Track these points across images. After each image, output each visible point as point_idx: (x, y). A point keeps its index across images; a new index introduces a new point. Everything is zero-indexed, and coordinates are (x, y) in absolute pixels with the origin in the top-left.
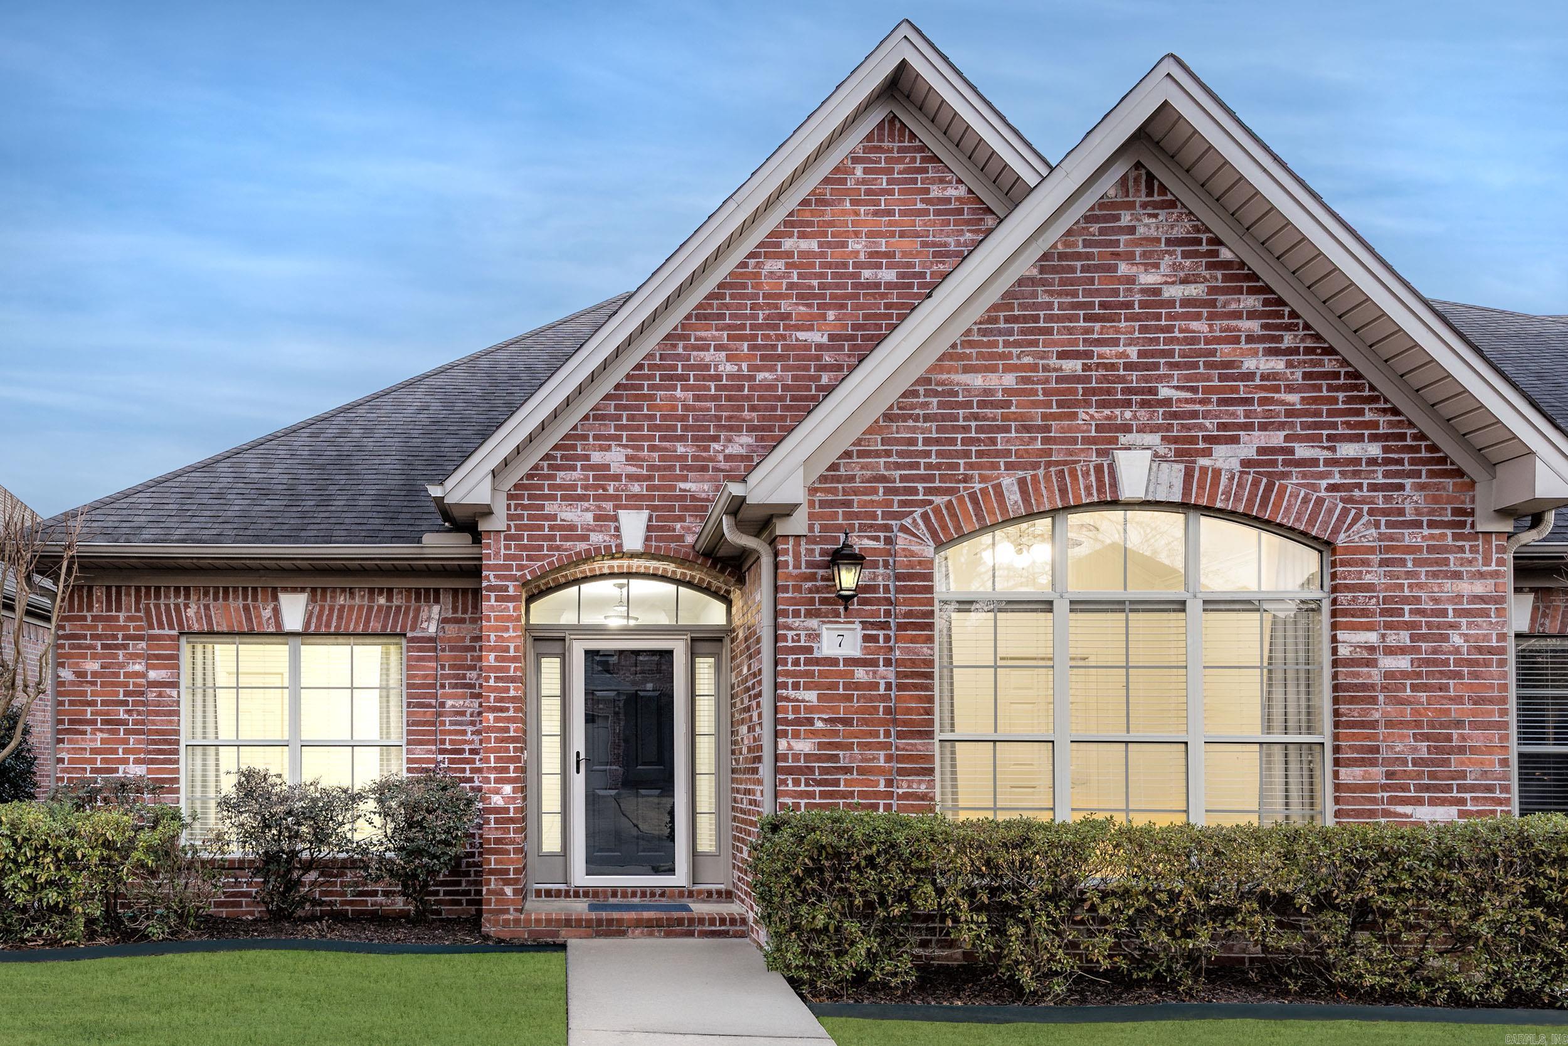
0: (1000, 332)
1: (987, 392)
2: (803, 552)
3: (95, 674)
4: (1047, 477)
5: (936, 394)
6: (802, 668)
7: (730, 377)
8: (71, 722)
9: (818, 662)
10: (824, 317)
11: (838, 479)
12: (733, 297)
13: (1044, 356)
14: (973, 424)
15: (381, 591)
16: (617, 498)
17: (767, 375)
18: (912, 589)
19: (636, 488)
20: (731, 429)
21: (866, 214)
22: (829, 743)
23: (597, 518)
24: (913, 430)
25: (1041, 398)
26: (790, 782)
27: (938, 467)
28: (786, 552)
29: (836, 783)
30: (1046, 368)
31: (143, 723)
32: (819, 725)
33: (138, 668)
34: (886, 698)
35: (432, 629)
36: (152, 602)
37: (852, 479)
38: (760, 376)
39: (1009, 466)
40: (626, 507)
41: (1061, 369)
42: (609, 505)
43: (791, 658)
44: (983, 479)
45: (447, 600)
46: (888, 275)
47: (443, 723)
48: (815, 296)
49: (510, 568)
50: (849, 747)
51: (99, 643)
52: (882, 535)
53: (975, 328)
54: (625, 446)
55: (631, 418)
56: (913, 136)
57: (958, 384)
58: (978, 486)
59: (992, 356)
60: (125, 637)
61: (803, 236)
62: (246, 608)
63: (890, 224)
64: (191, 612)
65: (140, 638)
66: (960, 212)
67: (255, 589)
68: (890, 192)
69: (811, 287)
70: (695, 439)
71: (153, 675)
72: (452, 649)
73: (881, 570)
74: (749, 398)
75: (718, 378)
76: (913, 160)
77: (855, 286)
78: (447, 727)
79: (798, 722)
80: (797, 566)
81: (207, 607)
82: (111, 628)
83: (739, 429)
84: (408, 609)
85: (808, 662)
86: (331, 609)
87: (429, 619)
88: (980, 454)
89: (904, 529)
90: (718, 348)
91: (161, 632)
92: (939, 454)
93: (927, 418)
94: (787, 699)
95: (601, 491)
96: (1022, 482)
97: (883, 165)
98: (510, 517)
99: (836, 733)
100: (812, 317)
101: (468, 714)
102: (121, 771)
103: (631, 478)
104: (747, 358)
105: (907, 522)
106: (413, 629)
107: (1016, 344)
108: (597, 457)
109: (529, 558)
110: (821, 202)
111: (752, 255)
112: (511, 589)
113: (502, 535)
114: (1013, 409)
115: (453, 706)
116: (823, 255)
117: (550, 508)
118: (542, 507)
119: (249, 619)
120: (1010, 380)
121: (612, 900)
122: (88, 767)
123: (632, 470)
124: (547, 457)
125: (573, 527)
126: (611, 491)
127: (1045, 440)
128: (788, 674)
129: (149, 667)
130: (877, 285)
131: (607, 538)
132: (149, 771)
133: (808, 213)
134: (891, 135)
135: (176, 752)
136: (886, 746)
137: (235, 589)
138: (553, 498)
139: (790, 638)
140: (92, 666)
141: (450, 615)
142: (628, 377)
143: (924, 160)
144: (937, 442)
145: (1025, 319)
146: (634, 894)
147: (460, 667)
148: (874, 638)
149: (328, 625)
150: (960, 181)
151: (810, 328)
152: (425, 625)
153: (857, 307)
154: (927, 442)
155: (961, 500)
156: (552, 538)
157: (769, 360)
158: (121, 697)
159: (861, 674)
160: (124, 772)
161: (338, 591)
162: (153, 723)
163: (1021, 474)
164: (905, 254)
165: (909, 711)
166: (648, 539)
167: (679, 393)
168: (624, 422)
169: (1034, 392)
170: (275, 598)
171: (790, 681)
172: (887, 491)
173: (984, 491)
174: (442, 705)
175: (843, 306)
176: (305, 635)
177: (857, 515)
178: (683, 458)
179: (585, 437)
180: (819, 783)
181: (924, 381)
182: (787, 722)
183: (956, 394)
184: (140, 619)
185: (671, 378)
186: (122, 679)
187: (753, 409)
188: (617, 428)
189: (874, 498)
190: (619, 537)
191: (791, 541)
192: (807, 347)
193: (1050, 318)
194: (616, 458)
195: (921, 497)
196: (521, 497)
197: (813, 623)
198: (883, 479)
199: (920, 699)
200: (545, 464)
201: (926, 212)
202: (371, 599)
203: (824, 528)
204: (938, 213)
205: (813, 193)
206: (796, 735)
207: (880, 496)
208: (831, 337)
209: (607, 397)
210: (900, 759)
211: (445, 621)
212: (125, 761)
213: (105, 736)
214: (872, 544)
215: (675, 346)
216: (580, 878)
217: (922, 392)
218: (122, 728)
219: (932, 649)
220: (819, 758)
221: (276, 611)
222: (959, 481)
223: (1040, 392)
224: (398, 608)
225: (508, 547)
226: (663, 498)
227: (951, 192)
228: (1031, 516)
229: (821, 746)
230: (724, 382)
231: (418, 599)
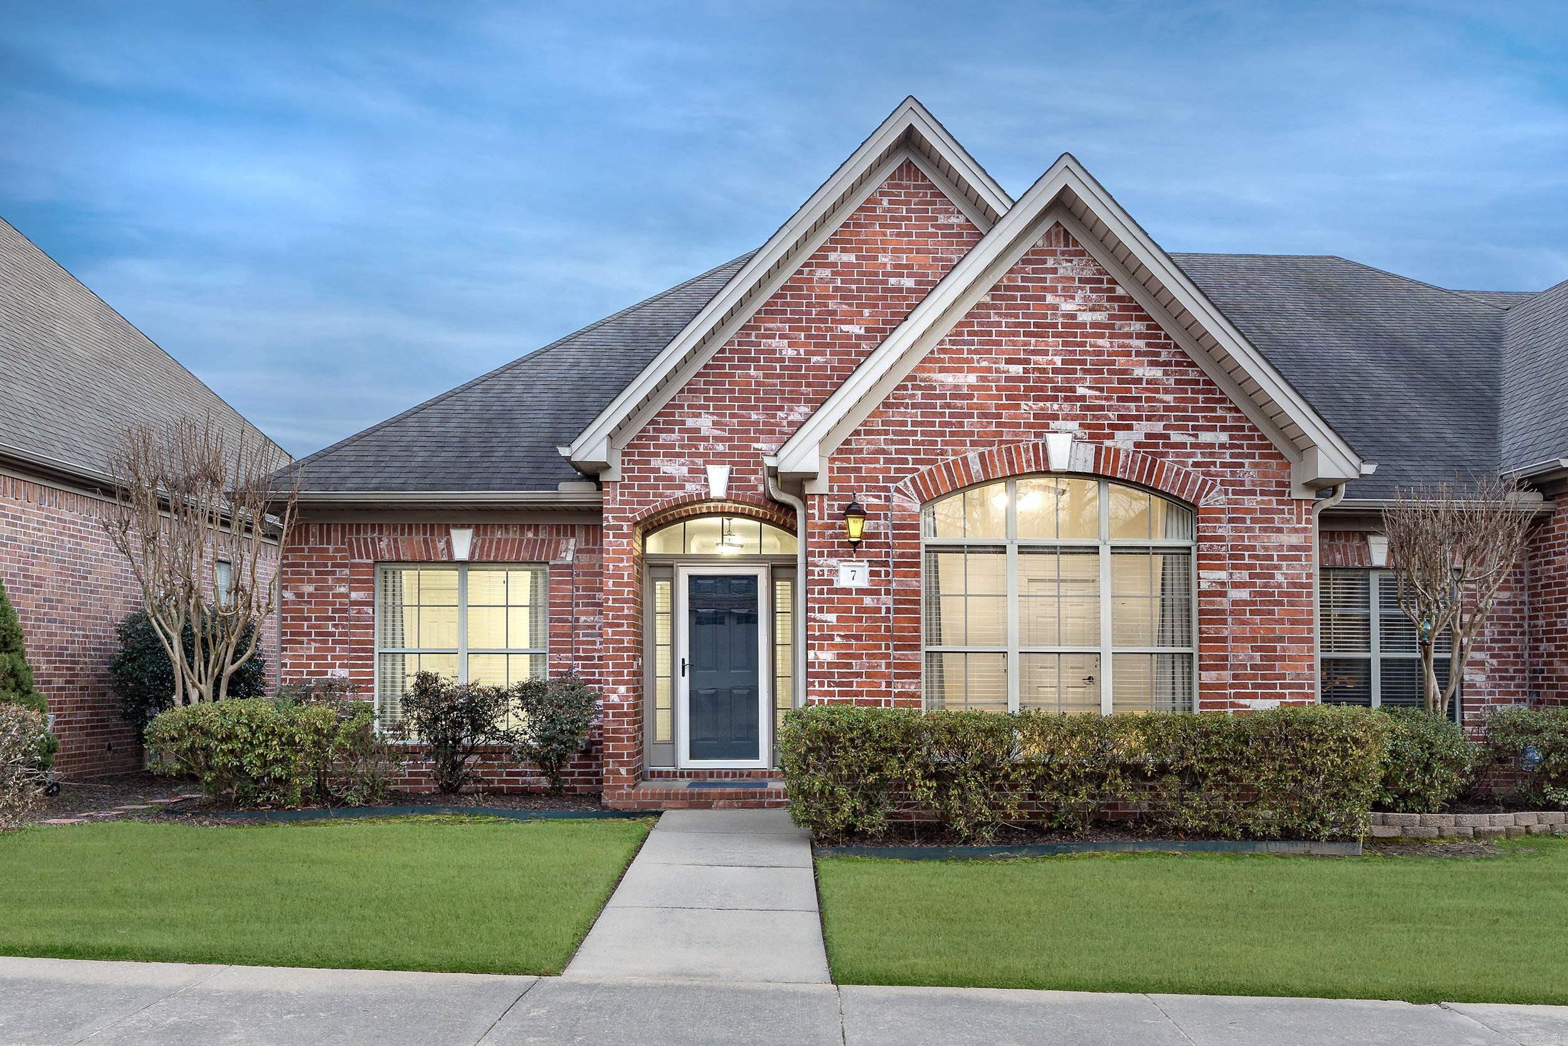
0: (965, 343)
1: (957, 387)
2: (826, 507)
4: (999, 452)
5: (920, 388)
6: (825, 596)
7: (791, 359)
8: (292, 634)
9: (837, 591)
10: (861, 314)
11: (851, 451)
12: (792, 296)
13: (996, 361)
14: (947, 411)
15: (529, 527)
16: (705, 455)
17: (819, 358)
18: (905, 537)
19: (720, 447)
20: (792, 400)
21: (891, 235)
22: (845, 654)
23: (690, 471)
24: (904, 414)
25: (995, 392)
26: (816, 684)
27: (922, 443)
28: (813, 506)
29: (850, 684)
30: (998, 371)
32: (838, 640)
33: (343, 590)
34: (887, 619)
35: (569, 558)
37: (860, 451)
38: (814, 359)
39: (974, 444)
40: (713, 463)
41: (1008, 372)
42: (700, 461)
43: (817, 588)
44: (955, 453)
45: (581, 534)
46: (907, 282)
47: (578, 635)
48: (854, 298)
49: (624, 511)
50: (860, 657)
52: (883, 494)
53: (947, 339)
54: (712, 414)
55: (715, 391)
56: (924, 177)
57: (935, 381)
58: (951, 458)
59: (959, 360)
60: (334, 565)
61: (844, 250)
62: (426, 541)
63: (909, 243)
64: (384, 544)
65: (345, 566)
66: (958, 235)
67: (432, 526)
68: (909, 219)
69: (852, 291)
70: (765, 408)
71: (355, 595)
72: (585, 574)
73: (882, 522)
74: (805, 376)
75: (782, 360)
76: (925, 195)
77: (884, 290)
78: (581, 638)
79: (823, 637)
80: (821, 518)
81: (396, 540)
83: (798, 401)
84: (550, 541)
85: (830, 591)
86: (491, 542)
87: (566, 550)
88: (952, 434)
89: (898, 490)
90: (782, 337)
91: (360, 560)
92: (923, 433)
93: (914, 406)
94: (815, 620)
95: (693, 450)
96: (982, 456)
97: (903, 198)
98: (624, 470)
99: (850, 646)
100: (853, 314)
101: (597, 628)
102: (329, 674)
103: (717, 439)
104: (803, 345)
105: (900, 484)
106: (554, 558)
107: (976, 352)
108: (690, 423)
109: (639, 503)
110: (857, 225)
111: (806, 265)
112: (625, 528)
113: (618, 484)
114: (975, 401)
115: (585, 621)
116: (859, 266)
117: (655, 462)
118: (649, 462)
119: (428, 550)
120: (972, 379)
121: (709, 780)
122: (305, 670)
123: (718, 433)
124: (652, 422)
125: (672, 478)
126: (702, 450)
127: (998, 425)
128: (815, 600)
129: (351, 589)
130: (900, 290)
131: (698, 487)
132: (351, 674)
133: (847, 234)
134: (908, 176)
135: (371, 657)
136: (887, 656)
137: (417, 526)
138: (657, 455)
139: (816, 573)
140: (308, 588)
141: (583, 546)
142: (714, 359)
143: (932, 195)
144: (921, 424)
145: (982, 333)
146: (727, 775)
147: (592, 589)
148: (878, 574)
149: (489, 555)
150: (959, 213)
151: (851, 322)
152: (563, 555)
153: (885, 306)
154: (914, 424)
155: (939, 468)
156: (656, 487)
157: (821, 346)
158: (330, 614)
159: (868, 601)
160: (332, 675)
161: (496, 527)
162: (355, 634)
163: (981, 449)
164: (920, 266)
165: (902, 629)
166: (729, 488)
167: (752, 372)
168: (711, 395)
169: (990, 388)
170: (448, 533)
171: (817, 606)
172: (887, 461)
173: (955, 462)
174: (577, 620)
175: (876, 306)
176: (471, 563)
177: (864, 479)
178: (756, 423)
179: (682, 407)
180: (837, 685)
181: (911, 378)
182: (815, 638)
183: (935, 388)
184: (345, 550)
185: (746, 360)
186: (331, 599)
187: (808, 385)
188: (706, 399)
189: (877, 466)
190: (707, 486)
191: (817, 498)
192: (849, 337)
193: (1000, 334)
194: (705, 423)
195: (910, 466)
196: (633, 454)
197: (833, 561)
198: (883, 452)
199: (910, 620)
200: (651, 427)
201: (935, 235)
202: (522, 533)
203: (840, 489)
204: (944, 236)
205: (851, 217)
206: (821, 648)
207: (881, 465)
208: (867, 330)
209: (698, 375)
210: (897, 666)
211: (578, 551)
212: (333, 666)
214: (876, 501)
215: (749, 335)
216: (685, 761)
217: (910, 387)
219: (919, 582)
220: (838, 665)
221: (449, 544)
222: (938, 454)
223: (994, 388)
224: (543, 541)
225: (622, 494)
226: (741, 455)
227: (953, 220)
228: (988, 481)
229: (839, 656)
230: (787, 363)
231: (558, 534)
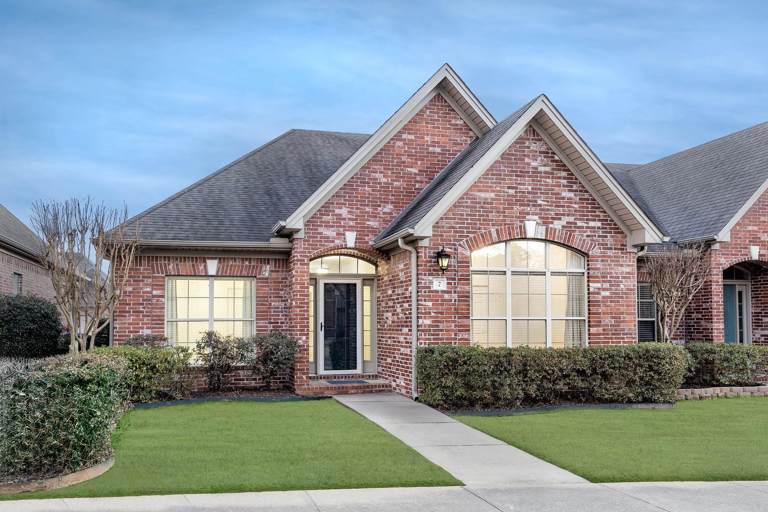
0: (490, 179)
1: (486, 199)
2: (427, 253)
3: (130, 292)
4: (505, 228)
5: (470, 199)
6: (427, 294)
7: (385, 183)
8: (120, 312)
9: (432, 292)
10: (417, 163)
11: (438, 227)
12: (385, 154)
13: (503, 187)
14: (482, 210)
15: (247, 259)
16: (344, 227)
17: (397, 183)
18: (463, 267)
19: (351, 223)
20: (385, 202)
21: (431, 127)
22: (436, 321)
23: (337, 234)
24: (463, 211)
25: (502, 202)
26: (423, 335)
27: (471, 224)
28: (422, 252)
29: (438, 335)
30: (504, 192)
31: (150, 312)
32: (433, 314)
33: (148, 289)
34: (454, 305)
35: (267, 274)
36: (155, 262)
37: (443, 227)
38: (395, 183)
39: (493, 225)
40: (348, 230)
41: (508, 192)
42: (342, 229)
43: (423, 290)
44: (485, 229)
45: (272, 263)
46: (438, 150)
47: (270, 312)
48: (414, 155)
49: (305, 252)
50: (442, 322)
51: (132, 280)
52: (453, 247)
53: (482, 177)
54: (348, 207)
55: (349, 197)
56: (446, 101)
57: (477, 196)
58: (483, 231)
59: (487, 187)
60: (143, 277)
61: (409, 133)
62: (193, 266)
63: (438, 132)
64: (170, 267)
65: (150, 277)
66: (461, 129)
67: (196, 258)
68: (438, 120)
69: (412, 152)
70: (372, 206)
71: (155, 292)
72: (274, 282)
73: (453, 260)
74: (391, 191)
75: (380, 183)
76: (446, 110)
77: (427, 153)
78: (272, 313)
79: (426, 313)
80: (425, 258)
81: (177, 265)
82: (137, 273)
83: (388, 203)
84: (257, 266)
85: (429, 292)
86: (227, 266)
87: (265, 271)
88: (484, 220)
89: (460, 245)
90: (380, 172)
91: (158, 275)
92: (471, 219)
93: (467, 207)
94: (422, 305)
95: (339, 224)
96: (497, 230)
97: (436, 111)
98: (306, 233)
99: (438, 317)
100: (413, 163)
101: (280, 308)
102: (141, 332)
103: (349, 219)
104: (390, 177)
105: (461, 243)
106: (259, 275)
107: (495, 183)
108: (337, 211)
109: (313, 249)
110: (415, 122)
111: (392, 139)
112: (306, 261)
113: (302, 240)
114: (494, 205)
115: (274, 305)
116: (416, 141)
117: (320, 230)
118: (317, 229)
119: (194, 270)
120: (493, 195)
121: (334, 380)
122: (127, 331)
123: (350, 216)
124: (319, 210)
125: (328, 238)
126: (342, 224)
127: (504, 216)
128: (422, 296)
129: (153, 289)
130: (434, 153)
131: (341, 242)
132: (152, 332)
133: (411, 126)
134: (438, 100)
135: (163, 324)
136: (455, 322)
137: (189, 258)
138: (321, 226)
139: (423, 283)
140: (129, 289)
141: (273, 269)
142: (349, 181)
143: (449, 110)
144: (470, 215)
145: (497, 175)
146: (342, 377)
147: (277, 290)
148: (450, 284)
149: (226, 273)
150: (461, 119)
151: (412, 167)
152: (264, 273)
153: (428, 160)
154: (467, 215)
155: (478, 235)
156: (321, 241)
157: (398, 178)
158: (141, 302)
159: (446, 296)
160: (142, 333)
161: (230, 259)
162: (155, 312)
163: (497, 227)
164: (443, 143)
165: (462, 309)
166: (356, 242)
167: (366, 188)
168: (347, 198)
169: (500, 200)
170: (205, 262)
171: (423, 298)
172: (455, 232)
173: (485, 233)
174: (270, 304)
175: (423, 160)
176: (216, 276)
177: (445, 240)
178: (368, 212)
179: (333, 203)
180: (433, 335)
181: (466, 194)
182: (422, 313)
183: (476, 199)
184: (149, 270)
185: (364, 183)
186: (141, 294)
187: (392, 195)
188: (345, 200)
189: (450, 234)
190: (345, 241)
191: (423, 248)
192: (411, 174)
193: (505, 175)
194: (344, 212)
195: (465, 234)
196: (309, 225)
197: (431, 278)
198: (453, 227)
199: (466, 305)
200: (318, 213)
201: (450, 129)
202: (243, 262)
203: (434, 244)
204: (454, 129)
205: (413, 119)
206: (425, 318)
207: (452, 234)
208: (419, 171)
209: (341, 189)
210: (459, 326)
211: (271, 271)
212: (143, 328)
213: (134, 317)
214: (450, 250)
215: (365, 171)
216: (322, 371)
217: (465, 198)
218: (141, 314)
219: (469, 287)
220: (432, 326)
221: (205, 267)
222: (477, 229)
223: (502, 200)
224: (254, 266)
225: (305, 245)
226: (361, 227)
227: (458, 122)
228: (500, 242)
229: (433, 322)
230: (382, 185)
231: (261, 263)
